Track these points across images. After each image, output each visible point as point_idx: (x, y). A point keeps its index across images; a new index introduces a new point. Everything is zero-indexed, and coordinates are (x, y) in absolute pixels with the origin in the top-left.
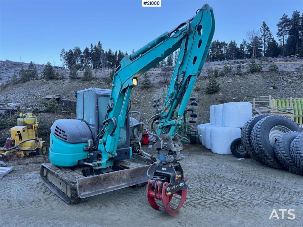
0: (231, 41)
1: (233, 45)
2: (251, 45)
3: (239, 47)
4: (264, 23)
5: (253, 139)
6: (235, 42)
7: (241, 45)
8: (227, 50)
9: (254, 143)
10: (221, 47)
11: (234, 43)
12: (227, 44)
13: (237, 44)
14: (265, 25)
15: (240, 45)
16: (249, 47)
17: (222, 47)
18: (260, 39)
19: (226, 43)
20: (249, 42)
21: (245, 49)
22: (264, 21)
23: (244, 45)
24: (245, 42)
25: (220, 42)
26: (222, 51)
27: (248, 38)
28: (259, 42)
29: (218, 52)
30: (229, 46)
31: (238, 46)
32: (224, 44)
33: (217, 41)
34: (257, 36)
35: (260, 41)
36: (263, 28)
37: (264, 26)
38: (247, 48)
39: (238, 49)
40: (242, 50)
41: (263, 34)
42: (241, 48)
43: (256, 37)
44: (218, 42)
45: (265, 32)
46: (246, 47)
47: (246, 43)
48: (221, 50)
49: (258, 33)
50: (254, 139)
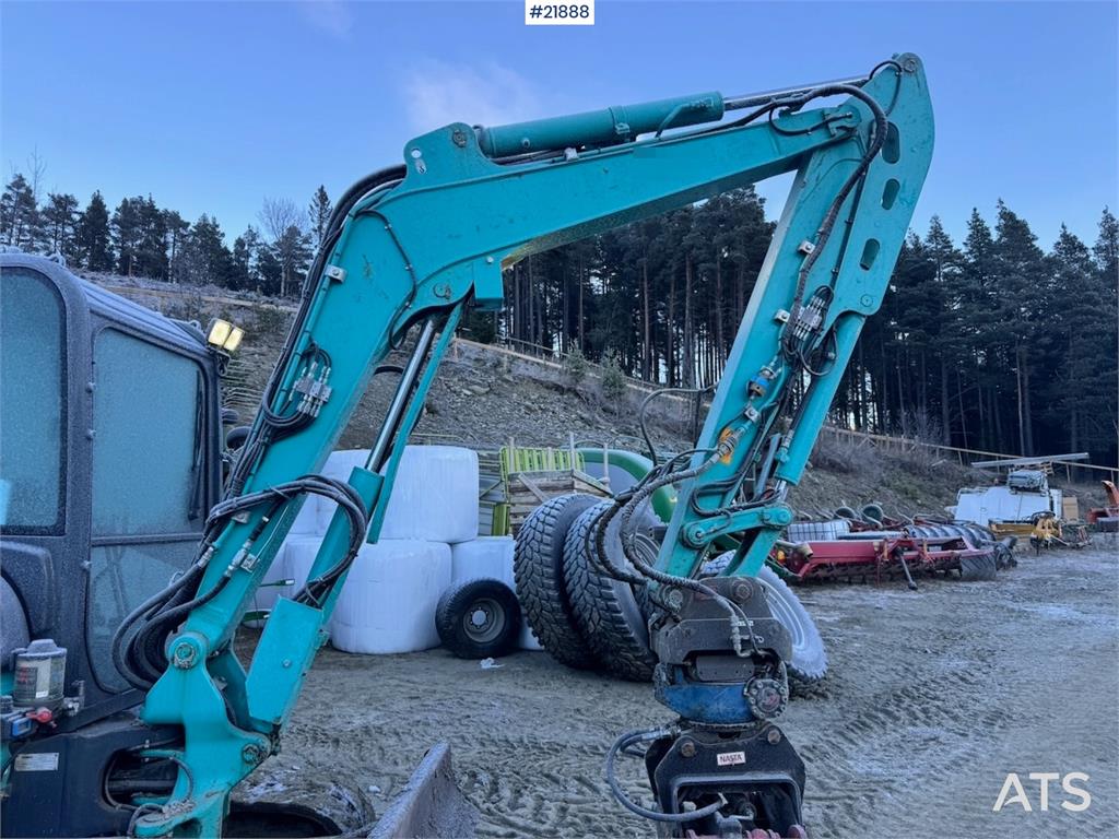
0: (205, 219)
1: (208, 232)
2: (273, 250)
3: (231, 249)
4: (322, 190)
5: (584, 582)
6: (217, 226)
7: (240, 243)
8: (187, 247)
9: (588, 597)
10: (161, 230)
11: (214, 229)
12: (188, 224)
13: (223, 235)
14: (327, 199)
15: (234, 242)
16: (265, 257)
17: (166, 231)
18: (306, 241)
19: (184, 218)
20: (268, 238)
21: (250, 259)
22: (322, 187)
23: (250, 245)
24: (253, 235)
25: (160, 207)
26: (165, 246)
27: (267, 224)
28: (301, 249)
29: (148, 244)
30: (194, 234)
31: (229, 243)
32: (175, 221)
33: (146, 199)
34: (295, 228)
35: (305, 246)
36: (317, 205)
37: (323, 203)
38: (260, 259)
39: (226, 252)
40: (238, 261)
41: (316, 227)
42: (236, 252)
43: (294, 232)
44: (151, 206)
45: (322, 222)
46: (255, 254)
47: (258, 241)
48: (162, 240)
49: (302, 219)
50: (589, 582)
